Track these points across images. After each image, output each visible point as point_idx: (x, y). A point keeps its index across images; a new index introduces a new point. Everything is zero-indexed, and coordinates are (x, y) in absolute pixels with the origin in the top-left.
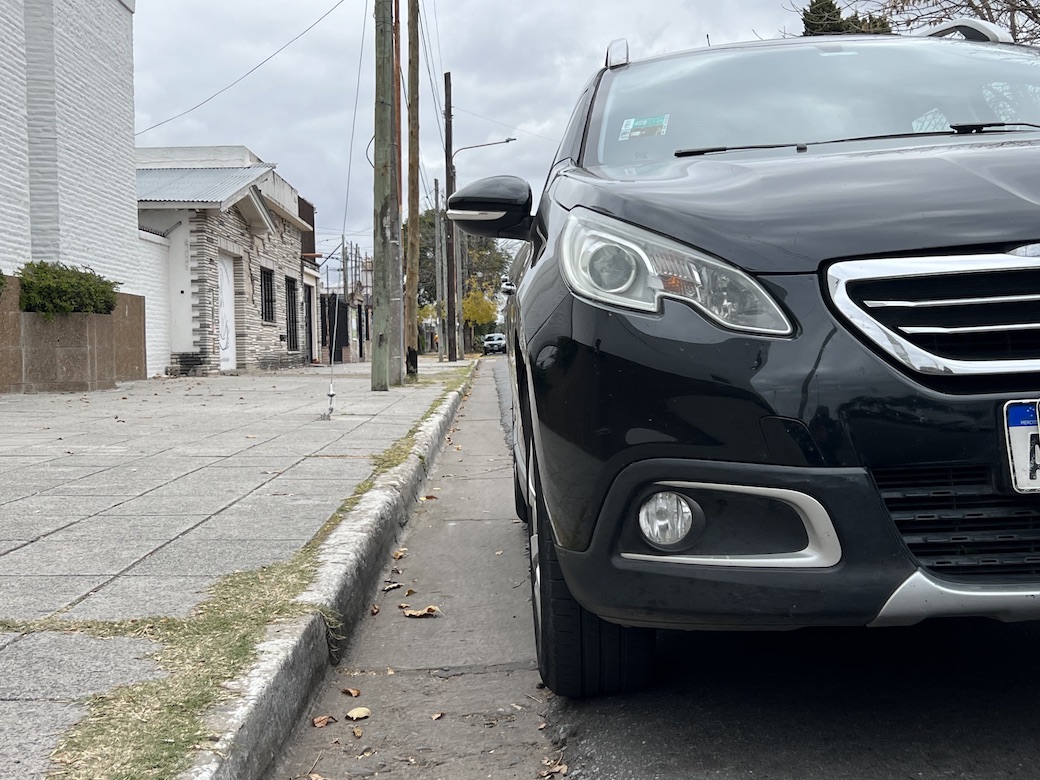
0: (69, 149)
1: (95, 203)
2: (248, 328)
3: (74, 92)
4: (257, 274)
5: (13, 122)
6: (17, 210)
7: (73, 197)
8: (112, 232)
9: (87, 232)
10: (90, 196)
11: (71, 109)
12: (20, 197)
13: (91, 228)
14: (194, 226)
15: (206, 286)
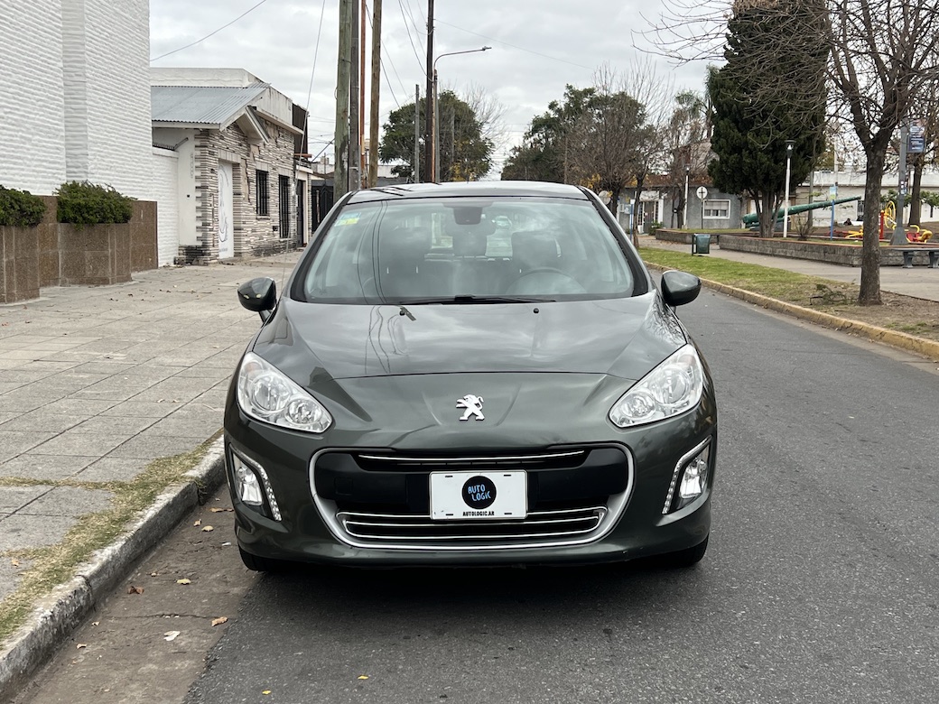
0: (96, 89)
1: (116, 129)
2: (244, 223)
3: (100, 42)
4: (253, 176)
5: (52, 74)
6: (55, 143)
7: (98, 127)
8: (130, 151)
9: (111, 154)
10: (113, 124)
11: (98, 56)
12: (57, 133)
13: (113, 150)
14: (198, 142)
15: (207, 191)
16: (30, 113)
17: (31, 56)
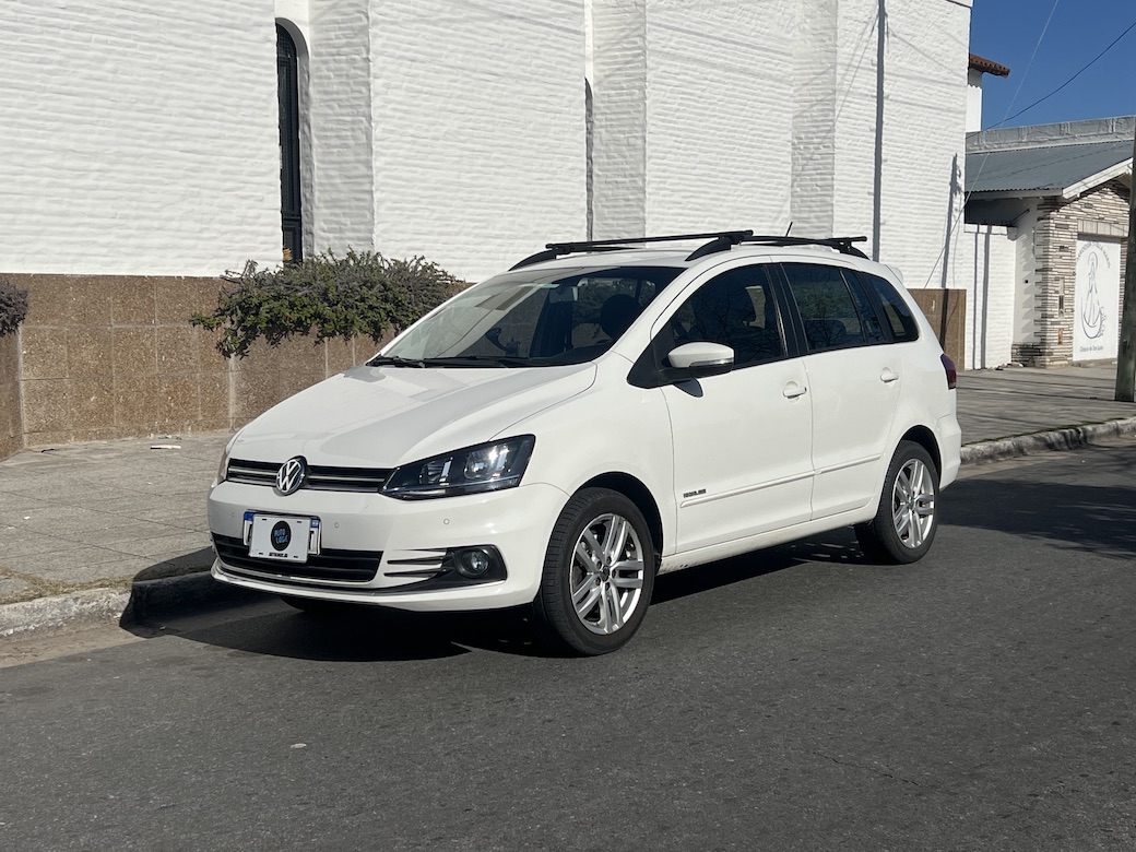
0: (853, 161)
5: (771, 149)
8: (916, 231)
14: (1041, 213)
15: (1051, 276)
16: (727, 195)
17: (735, 131)
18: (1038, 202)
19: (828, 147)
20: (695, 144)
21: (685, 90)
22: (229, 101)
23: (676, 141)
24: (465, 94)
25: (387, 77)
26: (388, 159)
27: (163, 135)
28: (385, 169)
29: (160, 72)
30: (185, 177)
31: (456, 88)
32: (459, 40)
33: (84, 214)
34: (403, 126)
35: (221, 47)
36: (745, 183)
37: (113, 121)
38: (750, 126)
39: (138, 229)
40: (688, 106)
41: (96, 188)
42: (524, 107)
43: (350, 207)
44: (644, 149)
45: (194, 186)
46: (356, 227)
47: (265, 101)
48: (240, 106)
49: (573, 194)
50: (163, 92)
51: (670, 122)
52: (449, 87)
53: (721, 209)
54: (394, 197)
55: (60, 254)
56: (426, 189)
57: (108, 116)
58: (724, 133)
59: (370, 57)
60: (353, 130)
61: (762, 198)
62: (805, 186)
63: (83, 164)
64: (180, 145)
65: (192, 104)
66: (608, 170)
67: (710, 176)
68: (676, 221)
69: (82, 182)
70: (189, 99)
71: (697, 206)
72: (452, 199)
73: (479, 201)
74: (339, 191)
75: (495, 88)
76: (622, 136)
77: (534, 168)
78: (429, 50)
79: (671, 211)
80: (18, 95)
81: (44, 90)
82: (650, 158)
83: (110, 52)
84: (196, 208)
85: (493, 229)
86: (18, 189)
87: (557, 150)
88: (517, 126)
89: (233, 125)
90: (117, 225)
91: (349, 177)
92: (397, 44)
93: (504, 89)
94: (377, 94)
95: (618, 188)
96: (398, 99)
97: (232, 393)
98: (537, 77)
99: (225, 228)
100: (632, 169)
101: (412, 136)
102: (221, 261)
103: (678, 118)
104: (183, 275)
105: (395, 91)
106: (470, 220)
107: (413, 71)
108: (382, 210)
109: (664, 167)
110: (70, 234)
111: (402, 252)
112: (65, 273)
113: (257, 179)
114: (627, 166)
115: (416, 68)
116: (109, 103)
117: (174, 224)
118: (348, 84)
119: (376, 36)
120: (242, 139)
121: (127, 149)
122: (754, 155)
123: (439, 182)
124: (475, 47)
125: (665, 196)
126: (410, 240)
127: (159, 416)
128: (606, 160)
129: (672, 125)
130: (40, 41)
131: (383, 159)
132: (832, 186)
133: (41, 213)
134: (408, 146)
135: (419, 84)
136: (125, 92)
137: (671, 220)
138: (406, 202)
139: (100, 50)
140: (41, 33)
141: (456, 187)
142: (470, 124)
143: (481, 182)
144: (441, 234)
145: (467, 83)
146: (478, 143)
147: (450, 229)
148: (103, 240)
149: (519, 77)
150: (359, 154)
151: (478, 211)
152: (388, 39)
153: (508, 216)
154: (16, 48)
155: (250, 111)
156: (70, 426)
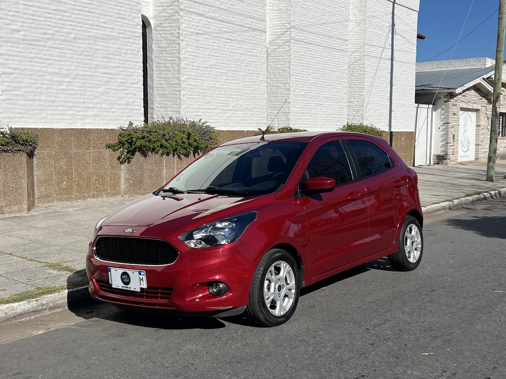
0: (372, 77)
6: (340, 105)
7: (373, 96)
12: (341, 100)
14: (446, 99)
15: (450, 126)
18: (444, 94)
19: (362, 71)
20: (310, 70)
21: (307, 47)
22: (123, 51)
23: (302, 69)
24: (219, 48)
25: (187, 41)
26: (188, 77)
27: (94, 66)
28: (185, 81)
29: (94, 39)
30: (104, 85)
31: (214, 45)
32: (216, 25)
33: (61, 101)
34: (193, 62)
35: (119, 27)
36: (330, 87)
37: (75, 60)
38: (332, 62)
39: (84, 107)
40: (307, 53)
41: (67, 90)
42: (242, 54)
43: (170, 97)
44: (290, 72)
45: (108, 89)
46: (173, 106)
47: (137, 51)
48: (126, 54)
49: (262, 91)
50: (95, 47)
51: (300, 60)
52: (212, 45)
53: (320, 98)
54: (190, 93)
55: (51, 119)
56: (203, 89)
57: (72, 58)
58: (322, 65)
59: (180, 32)
60: (172, 64)
61: (336, 93)
62: (352, 87)
63: (61, 79)
64: (102, 71)
65: (107, 52)
66: (274, 81)
67: (316, 83)
68: (302, 103)
69: (61, 87)
70: (106, 50)
71: (311, 97)
72: (213, 94)
73: (224, 95)
74: (166, 90)
75: (231, 45)
76: (280, 66)
77: (246, 80)
78: (204, 29)
79: (300, 99)
80: (34, 49)
81: (45, 46)
82: (292, 76)
83: (73, 29)
84: (109, 98)
85: (229, 107)
86: (34, 90)
87: (255, 73)
88: (239, 62)
89: (124, 62)
90: (76, 106)
91: (170, 84)
92: (191, 26)
93: (234, 46)
94: (183, 48)
95: (278, 89)
96: (191, 50)
97: (123, 180)
98: (247, 41)
99: (120, 107)
100: (284, 80)
101: (197, 66)
102: (118, 122)
103: (303, 59)
104: (103, 128)
105: (190, 47)
106: (220, 103)
107: (198, 38)
108: (184, 99)
109: (298, 80)
110: (56, 110)
111: (192, 117)
112: (53, 127)
113: (134, 86)
114: (282, 79)
115: (199, 37)
116: (73, 52)
117: (99, 106)
118: (170, 44)
119: (182, 23)
120: (127, 68)
121: (80, 73)
122: (333, 74)
123: (207, 86)
124: (223, 28)
125: (298, 92)
126: (196, 112)
127: (92, 191)
128: (273, 76)
129: (301, 62)
130: (44, 25)
131: (185, 76)
132: (364, 87)
133: (44, 101)
134: (196, 71)
135: (200, 44)
136: (79, 47)
137: (301, 103)
138: (194, 95)
139: (69, 29)
140: (45, 21)
141: (214, 89)
142: (221, 61)
143: (225, 86)
144: (208, 109)
145: (219, 43)
146: (224, 70)
147: (212, 107)
148: (69, 113)
149: (240, 41)
150: (175, 74)
151: (223, 99)
152: (187, 24)
153: (235, 101)
154: (34, 28)
155: (131, 56)
156: (55, 195)
